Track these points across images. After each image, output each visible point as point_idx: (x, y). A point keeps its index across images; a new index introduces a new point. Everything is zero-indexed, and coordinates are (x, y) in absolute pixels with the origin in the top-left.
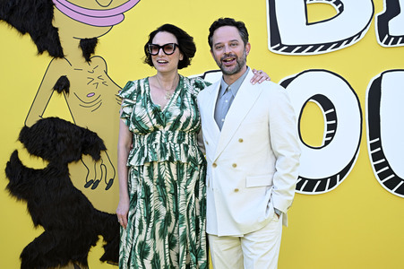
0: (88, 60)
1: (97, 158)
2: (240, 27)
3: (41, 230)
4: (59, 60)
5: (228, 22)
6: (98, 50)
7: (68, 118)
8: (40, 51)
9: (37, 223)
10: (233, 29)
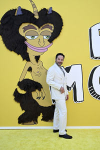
0: (37, 62)
1: (40, 90)
2: (64, 56)
3: (24, 111)
4: (29, 62)
5: (62, 54)
6: (40, 59)
7: (32, 79)
8: (24, 60)
9: (23, 109)
10: (62, 56)
